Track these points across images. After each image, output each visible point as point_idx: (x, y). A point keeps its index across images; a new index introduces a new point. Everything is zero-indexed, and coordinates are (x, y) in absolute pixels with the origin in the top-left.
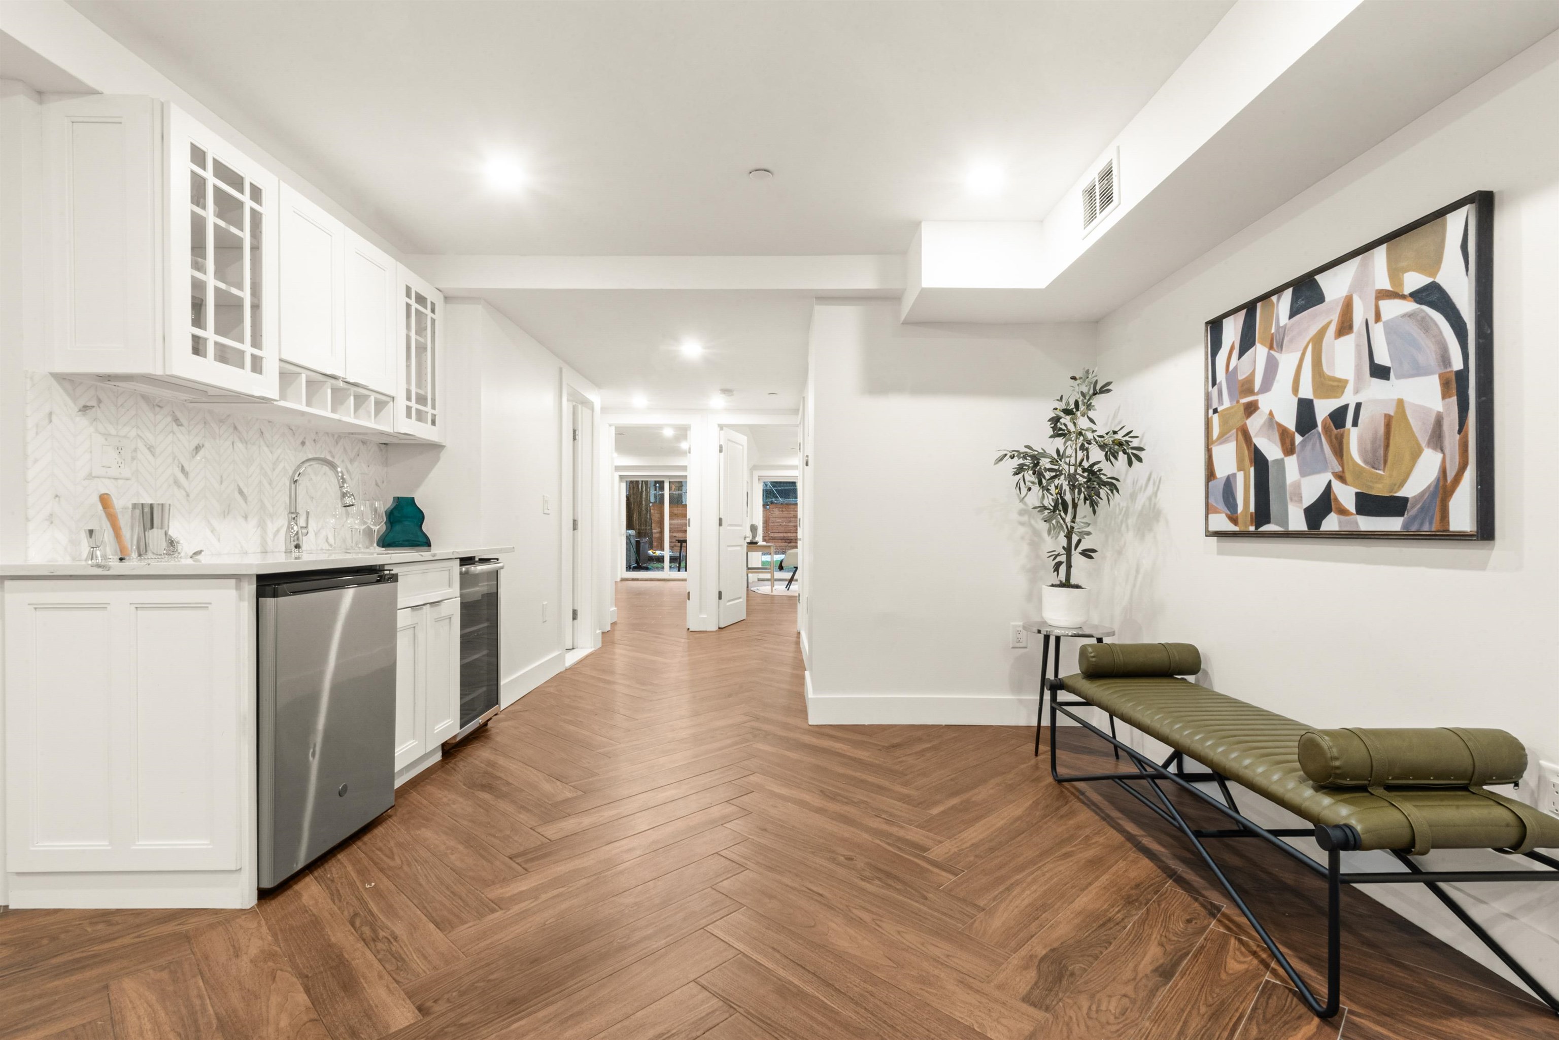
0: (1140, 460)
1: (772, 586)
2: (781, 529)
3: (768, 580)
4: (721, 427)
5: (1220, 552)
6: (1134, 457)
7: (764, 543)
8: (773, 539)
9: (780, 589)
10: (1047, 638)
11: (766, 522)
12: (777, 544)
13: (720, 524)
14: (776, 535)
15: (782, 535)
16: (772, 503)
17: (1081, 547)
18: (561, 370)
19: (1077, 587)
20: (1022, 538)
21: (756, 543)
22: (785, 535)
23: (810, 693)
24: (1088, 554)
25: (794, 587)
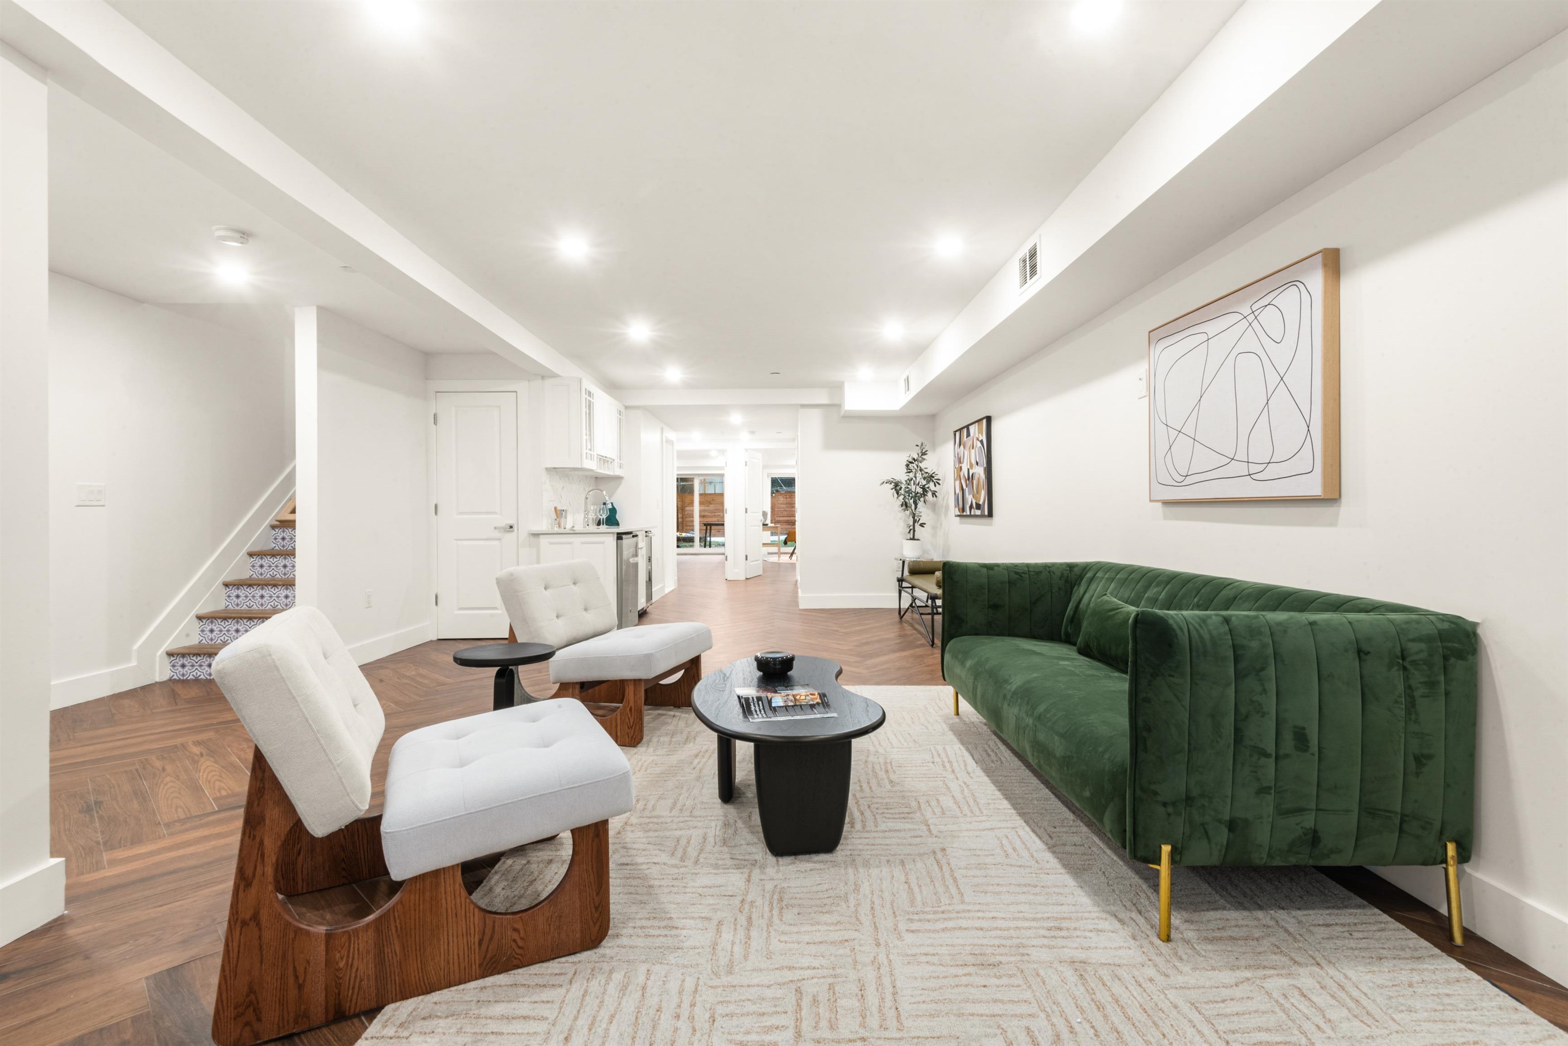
0: (939, 484)
1: (779, 557)
2: (785, 513)
3: (775, 553)
4: (746, 450)
5: (961, 523)
6: (937, 483)
7: (773, 525)
8: (778, 522)
9: (785, 559)
10: (904, 562)
11: (773, 508)
12: (783, 527)
13: (746, 512)
14: (781, 519)
15: (786, 519)
16: (777, 491)
17: (920, 522)
18: (662, 428)
19: (918, 540)
20: (901, 519)
21: (767, 525)
22: (789, 518)
23: (800, 594)
24: (922, 525)
25: (794, 557)
